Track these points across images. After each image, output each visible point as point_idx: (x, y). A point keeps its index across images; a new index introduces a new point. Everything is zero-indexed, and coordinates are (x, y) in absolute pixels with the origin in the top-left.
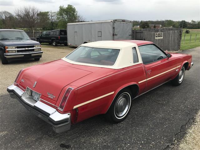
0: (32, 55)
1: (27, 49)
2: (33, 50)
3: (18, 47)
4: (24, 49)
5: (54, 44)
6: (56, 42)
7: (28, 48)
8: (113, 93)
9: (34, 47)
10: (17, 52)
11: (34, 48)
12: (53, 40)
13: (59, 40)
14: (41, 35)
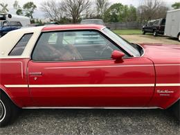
5: (154, 35)
6: (157, 32)
12: (154, 30)
13: (159, 30)
14: (146, 25)
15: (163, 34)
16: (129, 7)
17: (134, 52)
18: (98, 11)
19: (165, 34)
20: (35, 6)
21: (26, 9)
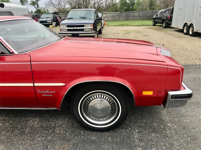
0: (80, 35)
2: (83, 30)
3: (68, 26)
5: (164, 26)
7: (76, 27)
9: (83, 27)
10: (68, 31)
13: (169, 20)
14: (157, 15)
15: (171, 24)
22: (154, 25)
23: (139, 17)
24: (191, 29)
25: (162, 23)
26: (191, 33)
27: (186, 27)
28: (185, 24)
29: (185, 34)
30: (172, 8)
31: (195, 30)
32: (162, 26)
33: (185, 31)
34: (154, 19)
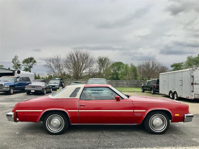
1: (97, 92)
4: (94, 92)
5: (152, 92)
6: (154, 90)
8: (42, 111)
11: (103, 92)
12: (151, 88)
13: (156, 88)
14: (145, 84)
15: (158, 92)
16: (129, 66)
17: (125, 97)
18: (100, 69)
19: (160, 92)
20: (35, 62)
21: (25, 64)
22: (143, 92)
23: (127, 85)
24: (175, 95)
25: (150, 90)
26: (176, 98)
27: (171, 93)
28: (171, 92)
29: (171, 98)
30: (157, 79)
31: (179, 96)
32: (151, 93)
33: (171, 97)
34: (142, 87)
